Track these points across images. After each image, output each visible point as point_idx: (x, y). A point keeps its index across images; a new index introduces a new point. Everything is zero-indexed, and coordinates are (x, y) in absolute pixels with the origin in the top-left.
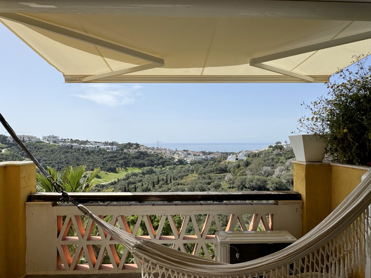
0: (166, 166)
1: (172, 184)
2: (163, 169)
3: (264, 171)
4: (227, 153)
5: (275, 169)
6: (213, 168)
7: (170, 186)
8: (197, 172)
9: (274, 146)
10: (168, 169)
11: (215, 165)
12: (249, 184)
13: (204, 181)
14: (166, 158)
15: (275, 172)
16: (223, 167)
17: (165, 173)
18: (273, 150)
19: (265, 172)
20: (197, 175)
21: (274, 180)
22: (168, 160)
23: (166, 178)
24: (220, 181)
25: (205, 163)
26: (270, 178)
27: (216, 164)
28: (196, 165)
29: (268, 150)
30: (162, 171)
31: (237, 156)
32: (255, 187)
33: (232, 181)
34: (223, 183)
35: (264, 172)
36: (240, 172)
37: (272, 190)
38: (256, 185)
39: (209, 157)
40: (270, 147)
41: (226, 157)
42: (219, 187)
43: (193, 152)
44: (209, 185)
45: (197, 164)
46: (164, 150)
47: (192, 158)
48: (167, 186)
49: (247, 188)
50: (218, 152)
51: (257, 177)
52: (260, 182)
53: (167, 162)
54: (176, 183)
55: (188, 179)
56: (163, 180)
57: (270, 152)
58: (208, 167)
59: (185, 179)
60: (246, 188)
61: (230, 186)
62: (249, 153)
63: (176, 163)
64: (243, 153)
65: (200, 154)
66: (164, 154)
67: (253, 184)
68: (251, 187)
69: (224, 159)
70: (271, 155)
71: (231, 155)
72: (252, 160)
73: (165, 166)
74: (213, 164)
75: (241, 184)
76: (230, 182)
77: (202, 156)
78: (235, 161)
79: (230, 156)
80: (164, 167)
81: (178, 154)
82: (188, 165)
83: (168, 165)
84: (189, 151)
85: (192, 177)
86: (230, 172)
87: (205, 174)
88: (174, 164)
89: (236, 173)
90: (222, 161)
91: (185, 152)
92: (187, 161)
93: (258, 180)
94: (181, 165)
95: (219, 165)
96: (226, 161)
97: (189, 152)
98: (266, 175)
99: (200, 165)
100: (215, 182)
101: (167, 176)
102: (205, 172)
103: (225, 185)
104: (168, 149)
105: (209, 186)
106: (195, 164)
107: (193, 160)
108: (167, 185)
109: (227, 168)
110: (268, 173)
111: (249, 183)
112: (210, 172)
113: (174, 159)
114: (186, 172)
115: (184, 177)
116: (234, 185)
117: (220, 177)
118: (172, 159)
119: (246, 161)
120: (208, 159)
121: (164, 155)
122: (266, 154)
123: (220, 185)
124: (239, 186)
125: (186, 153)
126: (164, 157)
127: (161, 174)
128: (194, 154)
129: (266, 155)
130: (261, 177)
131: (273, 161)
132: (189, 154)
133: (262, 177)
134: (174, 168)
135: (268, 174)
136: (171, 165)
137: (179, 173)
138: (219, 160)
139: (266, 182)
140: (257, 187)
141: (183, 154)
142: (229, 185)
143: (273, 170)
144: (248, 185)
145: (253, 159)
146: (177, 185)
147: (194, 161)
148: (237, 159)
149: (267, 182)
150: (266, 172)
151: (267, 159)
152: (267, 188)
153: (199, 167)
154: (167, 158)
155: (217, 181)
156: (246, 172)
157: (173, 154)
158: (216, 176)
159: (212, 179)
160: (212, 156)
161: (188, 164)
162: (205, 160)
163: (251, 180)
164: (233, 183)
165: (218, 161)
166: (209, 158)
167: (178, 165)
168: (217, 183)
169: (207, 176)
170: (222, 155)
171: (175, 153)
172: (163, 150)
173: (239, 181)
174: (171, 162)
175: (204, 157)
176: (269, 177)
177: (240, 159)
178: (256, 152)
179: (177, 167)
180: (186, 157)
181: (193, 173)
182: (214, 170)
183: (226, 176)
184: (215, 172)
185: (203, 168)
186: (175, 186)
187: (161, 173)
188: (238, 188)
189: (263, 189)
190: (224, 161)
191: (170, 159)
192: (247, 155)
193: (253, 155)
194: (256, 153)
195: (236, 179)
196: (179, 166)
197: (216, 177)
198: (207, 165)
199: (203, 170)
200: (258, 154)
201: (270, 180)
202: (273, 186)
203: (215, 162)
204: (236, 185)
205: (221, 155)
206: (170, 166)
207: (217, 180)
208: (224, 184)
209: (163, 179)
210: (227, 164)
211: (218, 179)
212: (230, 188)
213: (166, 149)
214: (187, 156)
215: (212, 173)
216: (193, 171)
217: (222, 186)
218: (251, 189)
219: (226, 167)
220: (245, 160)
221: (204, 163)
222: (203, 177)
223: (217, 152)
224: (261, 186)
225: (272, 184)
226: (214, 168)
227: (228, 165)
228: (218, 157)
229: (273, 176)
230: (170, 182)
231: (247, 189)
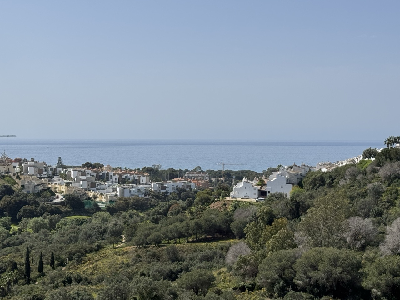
0: (24, 220)
1: (46, 279)
2: (15, 228)
3: (350, 234)
4: (228, 174)
5: (386, 225)
6: (184, 224)
7: (41, 287)
8: (130, 237)
9: (382, 152)
10: (32, 228)
11: (191, 213)
12: (304, 277)
13: (158, 266)
14: (24, 191)
15: (387, 236)
16: (218, 220)
17: (21, 243)
18: (379, 164)
19: (355, 237)
20: (131, 248)
21: (385, 261)
22: (30, 198)
23: (23, 260)
24: (210, 268)
25: (157, 208)
26: (372, 255)
27: (194, 209)
28: (127, 214)
29: (361, 162)
30: (9, 236)
31: (263, 184)
32: (324, 286)
33: (248, 267)
34: (220, 274)
35: (351, 236)
36: (277, 235)
37: (379, 293)
38: (328, 279)
39: (171, 185)
40: (369, 153)
41: (227, 186)
42: (208, 288)
43: (116, 169)
44: (174, 280)
45: (130, 211)
46: (17, 164)
47: (115, 190)
48: (27, 287)
49: (300, 290)
50: (198, 171)
51: (331, 251)
52: (339, 270)
53: (26, 203)
54: (61, 276)
55: (100, 262)
56: (14, 267)
57: (368, 169)
58: (168, 221)
59: (92, 264)
60: (295, 288)
61: (242, 283)
62: (301, 175)
63: (60, 207)
64: (281, 174)
65: (142, 178)
66: (18, 177)
67: (319, 275)
68: (311, 285)
69: (219, 194)
70: (372, 179)
71: (244, 179)
72: (312, 197)
73: (20, 220)
74: (184, 209)
75: (280, 277)
76: (242, 271)
77: (146, 184)
78: (255, 200)
79: (241, 185)
80: (16, 221)
81: (65, 176)
82: (101, 213)
83: (32, 215)
84: (103, 166)
85: (116, 256)
86: (242, 236)
87: (158, 242)
88: (52, 212)
89: (261, 239)
90: (213, 202)
91: (90, 171)
92: (97, 200)
93: (335, 262)
94: (75, 215)
95: (205, 215)
96: (228, 199)
97: (105, 170)
98: (358, 246)
99: (142, 215)
100: (194, 270)
101: (28, 252)
102: (159, 237)
103: (228, 278)
104: (33, 160)
105: (174, 284)
106: (125, 210)
107: (116, 195)
108: (28, 283)
109: (232, 224)
110: (363, 237)
111: (305, 273)
112: (175, 238)
113: (53, 193)
114: (93, 238)
115: (89, 255)
116: (257, 279)
117: (209, 253)
118: (44, 194)
119: (292, 199)
120: (167, 192)
121: (17, 181)
122: (354, 176)
123: (211, 279)
124: (273, 284)
125: (95, 174)
126: (17, 188)
127: (8, 248)
128: (120, 176)
129: (355, 180)
130: (344, 253)
131: (377, 199)
132: (105, 177)
133: (348, 251)
134: (52, 226)
135: (363, 241)
136: (41, 215)
137: (71, 241)
138: (205, 196)
139: (361, 270)
140: (331, 286)
141: (84, 177)
142: (239, 278)
143: (380, 229)
144: (302, 280)
145: (315, 195)
146: (64, 282)
147: (120, 199)
148: (262, 194)
149: (361, 268)
150: (357, 235)
151: (358, 194)
152: (362, 288)
153: (138, 219)
154: (28, 192)
155: (199, 268)
156: (296, 234)
157: (50, 178)
158: (195, 251)
159: (184, 261)
160: (179, 183)
161: (99, 209)
162: (156, 196)
163: (312, 261)
164: (254, 273)
165: (201, 200)
166: (169, 189)
167: (68, 214)
168: (201, 275)
169: (167, 249)
170: (213, 180)
171: (55, 173)
172: (14, 164)
173: (273, 265)
174: (41, 204)
175: (153, 187)
176: (369, 253)
177: (273, 192)
178: (324, 170)
179: (63, 221)
180: (93, 185)
181: (117, 242)
182: (188, 230)
183: (228, 249)
184: (191, 235)
185: (152, 225)
186: (57, 287)
187: (5, 242)
188: (268, 290)
189: (350, 291)
190: (221, 199)
191: (39, 195)
192: (295, 180)
193: (315, 179)
194: (323, 173)
195: (264, 261)
196: (70, 218)
197: (195, 255)
198: (165, 213)
199: (153, 229)
200: (331, 176)
201: (371, 261)
202: (383, 283)
203: (190, 204)
204: (264, 280)
205: (211, 181)
206: (40, 219)
207: (198, 265)
208: (222, 277)
209: (15, 264)
210: (230, 208)
211: (201, 260)
212: (243, 289)
213: (25, 161)
214: (97, 182)
215: (181, 240)
216: (117, 235)
217: (215, 282)
218: (312, 292)
219: (229, 220)
220: (289, 197)
221: (153, 206)
222: (154, 255)
223: (195, 170)
224: (343, 282)
225: (380, 274)
226: (188, 225)
227: (236, 214)
228: (198, 188)
229: (382, 247)
230: (38, 273)
231: (298, 293)
